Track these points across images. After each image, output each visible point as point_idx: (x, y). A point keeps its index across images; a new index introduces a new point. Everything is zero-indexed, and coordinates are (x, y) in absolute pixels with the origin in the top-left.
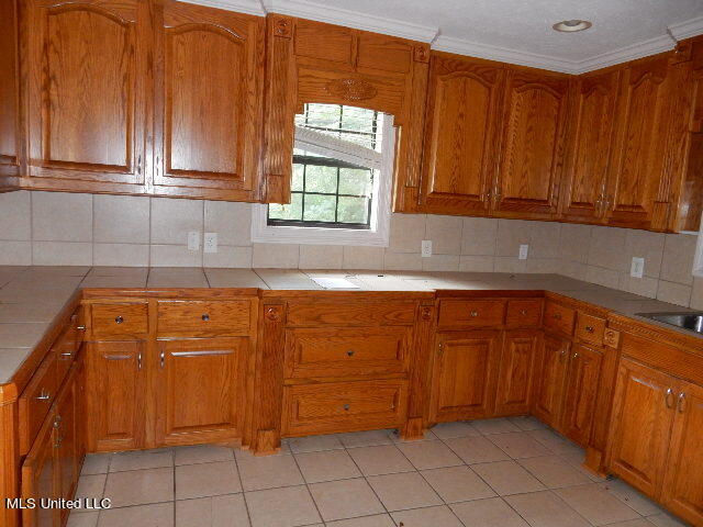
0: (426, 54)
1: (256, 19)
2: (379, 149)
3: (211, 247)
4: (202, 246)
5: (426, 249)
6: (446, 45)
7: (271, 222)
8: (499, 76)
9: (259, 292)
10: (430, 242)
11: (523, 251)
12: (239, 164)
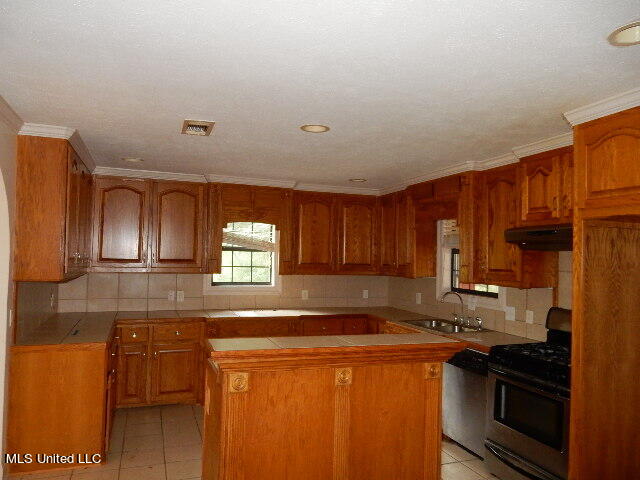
0: (291, 194)
1: (201, 184)
2: (274, 241)
3: (181, 299)
4: (176, 298)
5: (305, 294)
6: (301, 187)
7: (214, 284)
8: (334, 200)
9: (204, 319)
10: (306, 291)
11: (366, 294)
12: (195, 254)
